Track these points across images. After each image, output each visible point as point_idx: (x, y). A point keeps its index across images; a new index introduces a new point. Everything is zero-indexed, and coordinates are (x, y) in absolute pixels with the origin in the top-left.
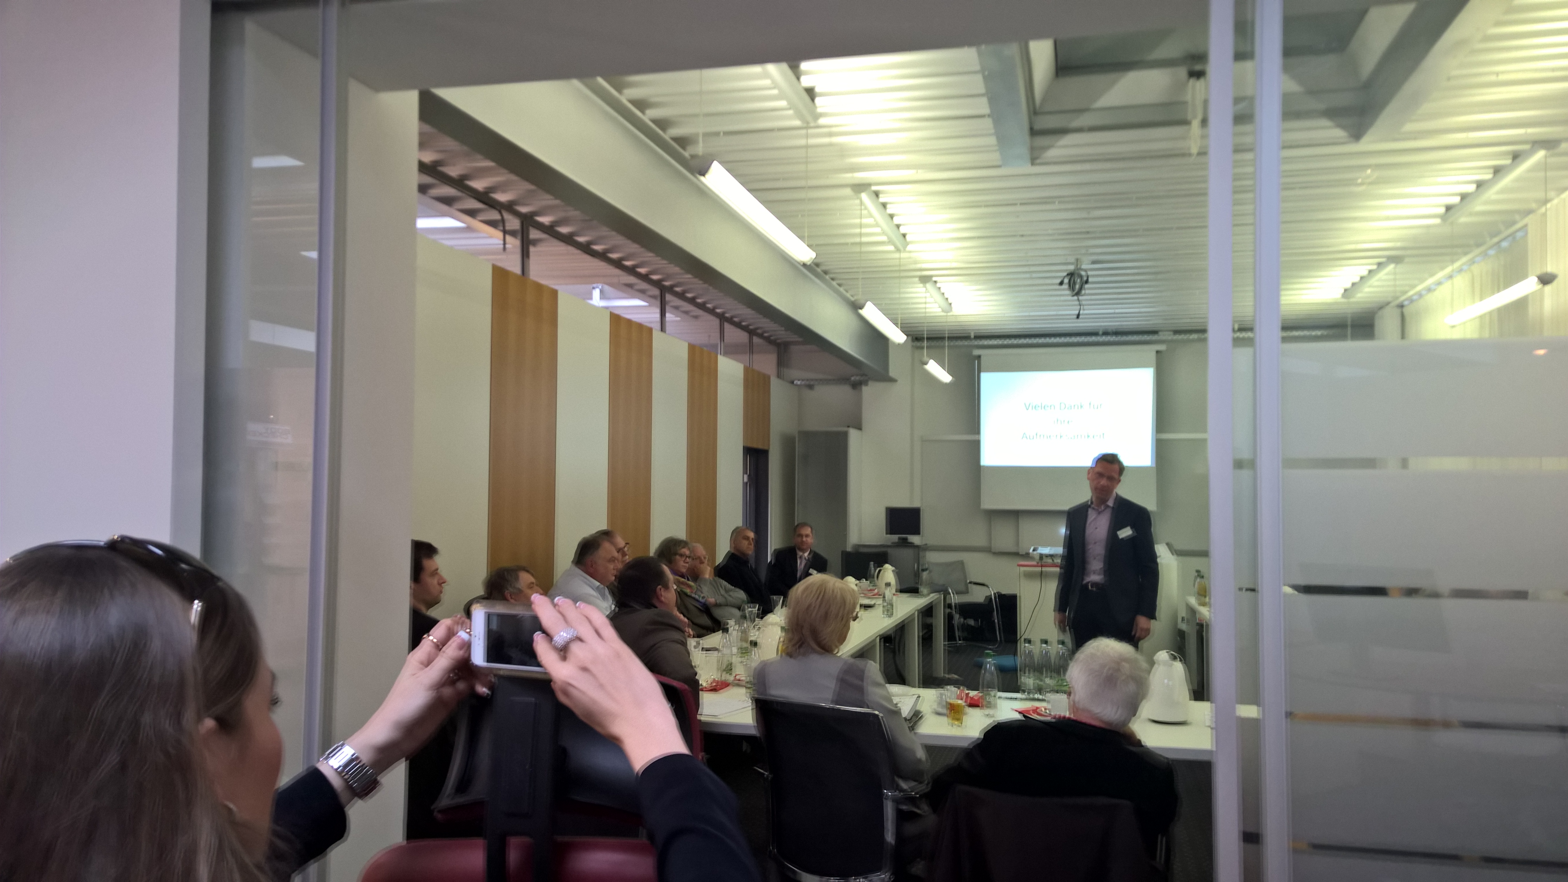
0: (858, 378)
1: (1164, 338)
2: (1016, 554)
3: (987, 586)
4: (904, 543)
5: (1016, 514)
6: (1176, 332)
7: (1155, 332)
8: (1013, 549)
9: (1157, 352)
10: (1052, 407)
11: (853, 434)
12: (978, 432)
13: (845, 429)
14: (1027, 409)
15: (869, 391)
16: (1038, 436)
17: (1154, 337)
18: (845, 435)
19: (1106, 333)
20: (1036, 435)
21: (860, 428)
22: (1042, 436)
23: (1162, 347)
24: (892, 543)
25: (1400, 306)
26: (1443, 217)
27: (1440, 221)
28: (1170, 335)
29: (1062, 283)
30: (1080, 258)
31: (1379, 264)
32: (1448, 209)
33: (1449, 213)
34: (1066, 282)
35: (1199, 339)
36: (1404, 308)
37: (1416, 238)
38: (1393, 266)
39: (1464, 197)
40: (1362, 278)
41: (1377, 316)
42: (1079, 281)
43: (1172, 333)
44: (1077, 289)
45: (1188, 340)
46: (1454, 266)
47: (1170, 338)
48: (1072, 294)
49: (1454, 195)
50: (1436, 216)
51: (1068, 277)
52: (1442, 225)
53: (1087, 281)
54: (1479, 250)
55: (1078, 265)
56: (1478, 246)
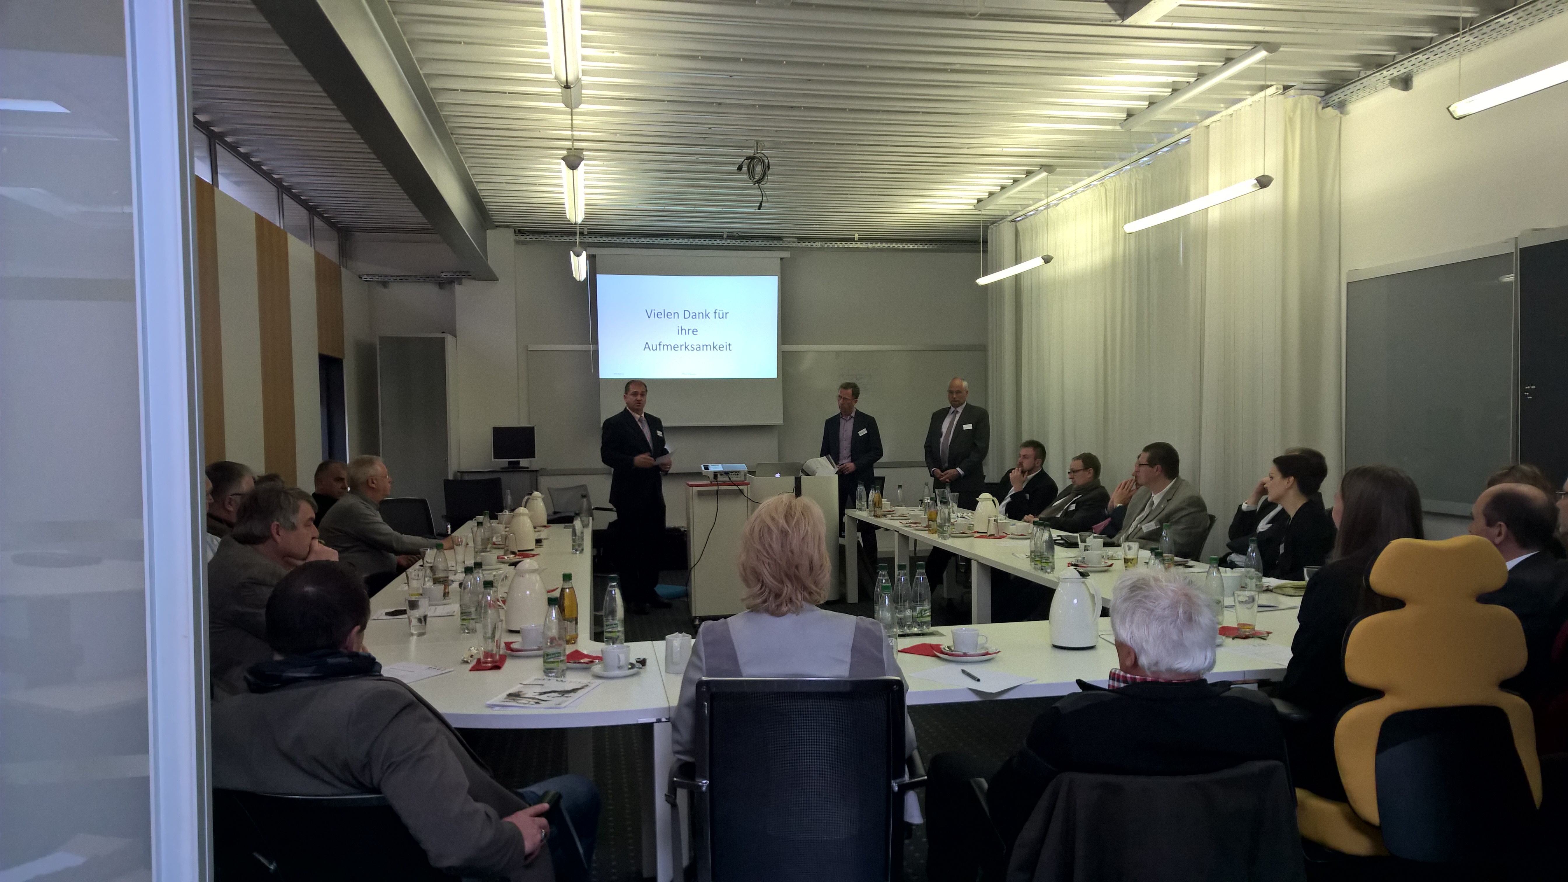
0: (449, 275)
1: (788, 245)
6: (800, 239)
7: (779, 238)
9: (781, 259)
10: (676, 315)
11: (450, 340)
12: (595, 341)
13: (441, 335)
14: (649, 317)
15: (464, 291)
16: (662, 347)
17: (780, 244)
18: (442, 341)
19: (730, 237)
20: (660, 345)
21: (454, 335)
22: (665, 347)
23: (786, 255)
24: (502, 468)
25: (1014, 221)
26: (1123, 123)
27: (1118, 128)
28: (794, 242)
29: (740, 168)
30: (762, 141)
31: (1029, 173)
32: (1130, 114)
33: (1131, 119)
34: (745, 168)
35: (822, 248)
36: (1018, 224)
37: (1078, 146)
38: (1044, 174)
39: (1153, 102)
40: (1003, 188)
41: (990, 231)
42: (759, 169)
43: (796, 240)
44: (757, 177)
45: (811, 248)
46: (1087, 181)
47: (794, 245)
48: (750, 184)
49: (1142, 98)
50: (1113, 122)
51: (747, 163)
52: (1114, 132)
53: (769, 168)
54: (1120, 164)
55: (757, 150)
56: (1122, 159)
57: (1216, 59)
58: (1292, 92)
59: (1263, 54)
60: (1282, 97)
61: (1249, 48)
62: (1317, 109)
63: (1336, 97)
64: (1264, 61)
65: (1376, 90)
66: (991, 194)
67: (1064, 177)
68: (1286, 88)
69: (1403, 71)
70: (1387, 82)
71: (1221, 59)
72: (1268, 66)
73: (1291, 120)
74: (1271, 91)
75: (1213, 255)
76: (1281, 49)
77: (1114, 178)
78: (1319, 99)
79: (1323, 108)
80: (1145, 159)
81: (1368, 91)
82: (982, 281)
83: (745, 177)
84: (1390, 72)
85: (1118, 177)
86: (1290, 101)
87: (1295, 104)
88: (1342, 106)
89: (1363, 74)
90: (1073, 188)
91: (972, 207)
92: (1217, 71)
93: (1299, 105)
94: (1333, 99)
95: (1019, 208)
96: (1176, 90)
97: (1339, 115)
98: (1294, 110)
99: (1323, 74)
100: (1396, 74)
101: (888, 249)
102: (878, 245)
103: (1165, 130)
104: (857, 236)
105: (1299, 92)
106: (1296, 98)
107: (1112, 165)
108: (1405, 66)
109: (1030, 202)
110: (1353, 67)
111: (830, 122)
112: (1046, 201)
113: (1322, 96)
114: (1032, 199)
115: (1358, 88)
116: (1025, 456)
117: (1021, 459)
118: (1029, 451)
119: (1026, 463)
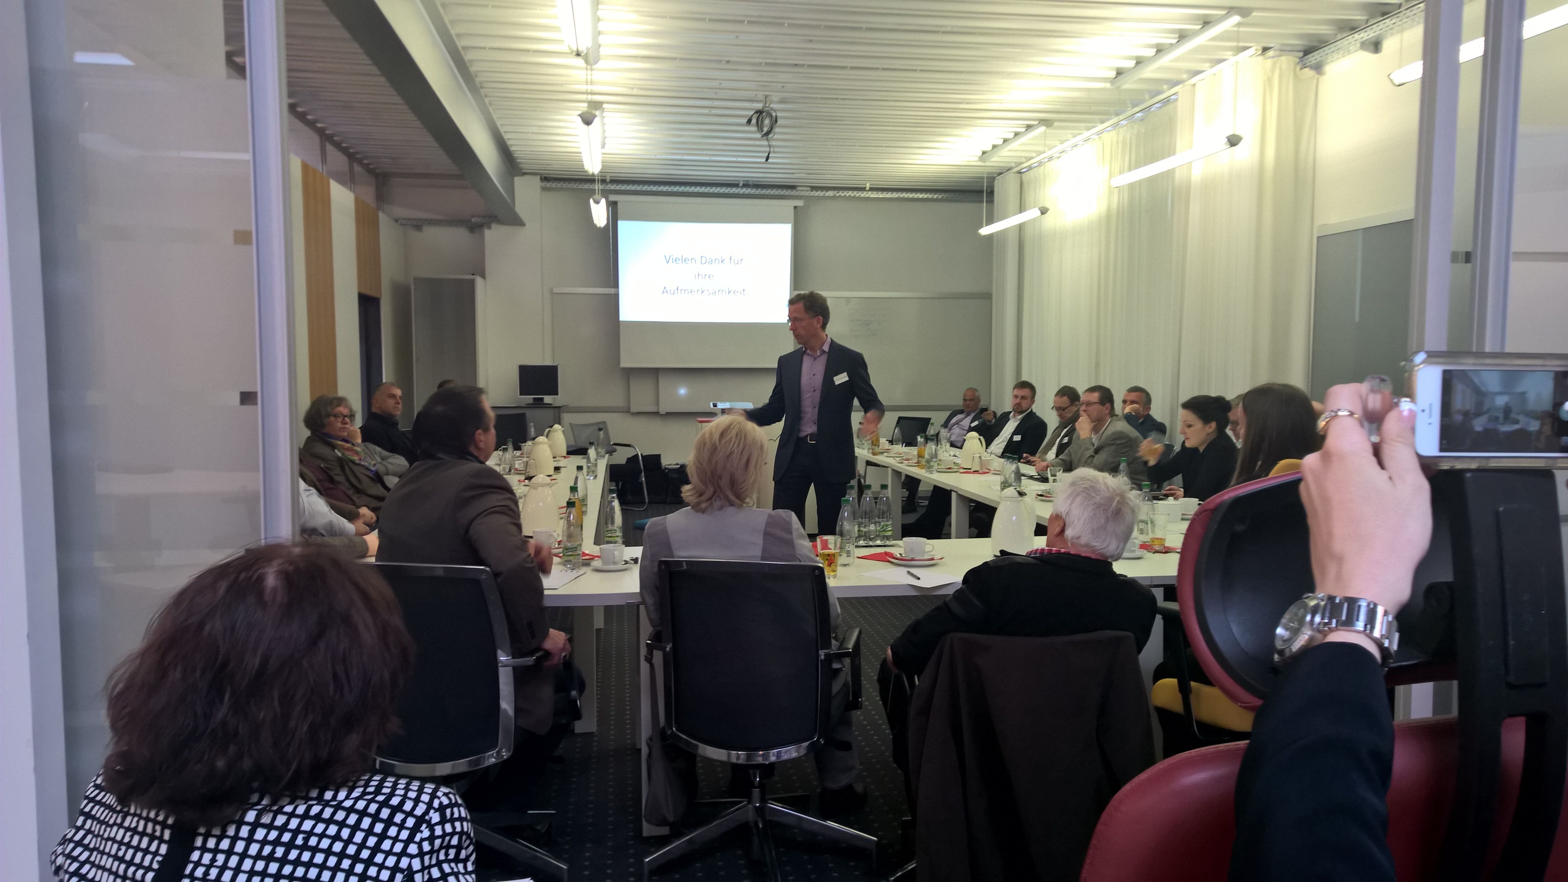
0: (479, 220)
1: (802, 194)
2: (656, 414)
3: (633, 447)
4: (538, 403)
5: (655, 373)
6: (813, 188)
8: (652, 409)
9: (795, 207)
10: (693, 260)
11: (479, 282)
12: (616, 284)
13: (471, 277)
14: (668, 262)
15: (493, 235)
16: (679, 291)
17: (794, 193)
18: (472, 283)
19: (746, 185)
20: (677, 289)
21: (483, 276)
22: (683, 291)
23: (800, 203)
24: (527, 405)
25: (1020, 173)
26: (1113, 81)
27: (1108, 85)
28: (808, 191)
29: (749, 121)
30: (770, 95)
31: (1029, 127)
32: (1120, 73)
33: (1120, 77)
34: (754, 121)
35: (834, 197)
36: (1023, 175)
37: (1073, 102)
38: (1043, 129)
39: (1139, 61)
40: (1005, 141)
41: (996, 182)
42: (767, 122)
43: (809, 189)
44: (765, 129)
45: (824, 197)
46: (1086, 134)
47: (807, 194)
48: (759, 136)
49: (1130, 58)
50: (1105, 80)
51: (756, 116)
52: (1105, 89)
53: (776, 121)
54: (1115, 120)
55: (766, 104)
56: (1117, 114)
57: (1195, 22)
58: (1271, 53)
59: (1236, 19)
60: (1260, 58)
61: (1223, 12)
62: (1295, 69)
63: (1313, 58)
64: (1239, 25)
65: (1349, 52)
66: (994, 147)
67: (1063, 131)
68: (1265, 49)
69: (1372, 35)
70: (1358, 45)
71: (1199, 23)
72: (1242, 29)
73: (1270, 80)
74: (1251, 51)
75: (1195, 209)
76: (1254, 14)
77: (1111, 133)
78: (1297, 60)
79: (1301, 69)
80: (1138, 115)
81: (1341, 53)
82: (985, 231)
83: (754, 129)
84: (1361, 36)
85: (1114, 132)
86: (1269, 62)
87: (1274, 65)
88: (1318, 68)
89: (1336, 37)
90: (1073, 141)
91: (977, 159)
92: (1196, 33)
93: (1278, 66)
94: (1309, 60)
95: (1024, 160)
96: (1160, 50)
97: (1317, 76)
98: (1273, 71)
99: (1300, 36)
100: (1366, 38)
101: (898, 199)
102: (889, 195)
103: (1156, 87)
104: (868, 186)
105: (1277, 53)
106: (1275, 59)
107: (1108, 120)
108: (1373, 30)
109: (1034, 155)
110: (1329, 30)
111: (834, 79)
112: (1048, 154)
113: (1301, 58)
114: (1036, 152)
115: (1332, 50)
116: (1023, 398)
117: (1018, 401)
118: (1026, 392)
119: (1025, 404)
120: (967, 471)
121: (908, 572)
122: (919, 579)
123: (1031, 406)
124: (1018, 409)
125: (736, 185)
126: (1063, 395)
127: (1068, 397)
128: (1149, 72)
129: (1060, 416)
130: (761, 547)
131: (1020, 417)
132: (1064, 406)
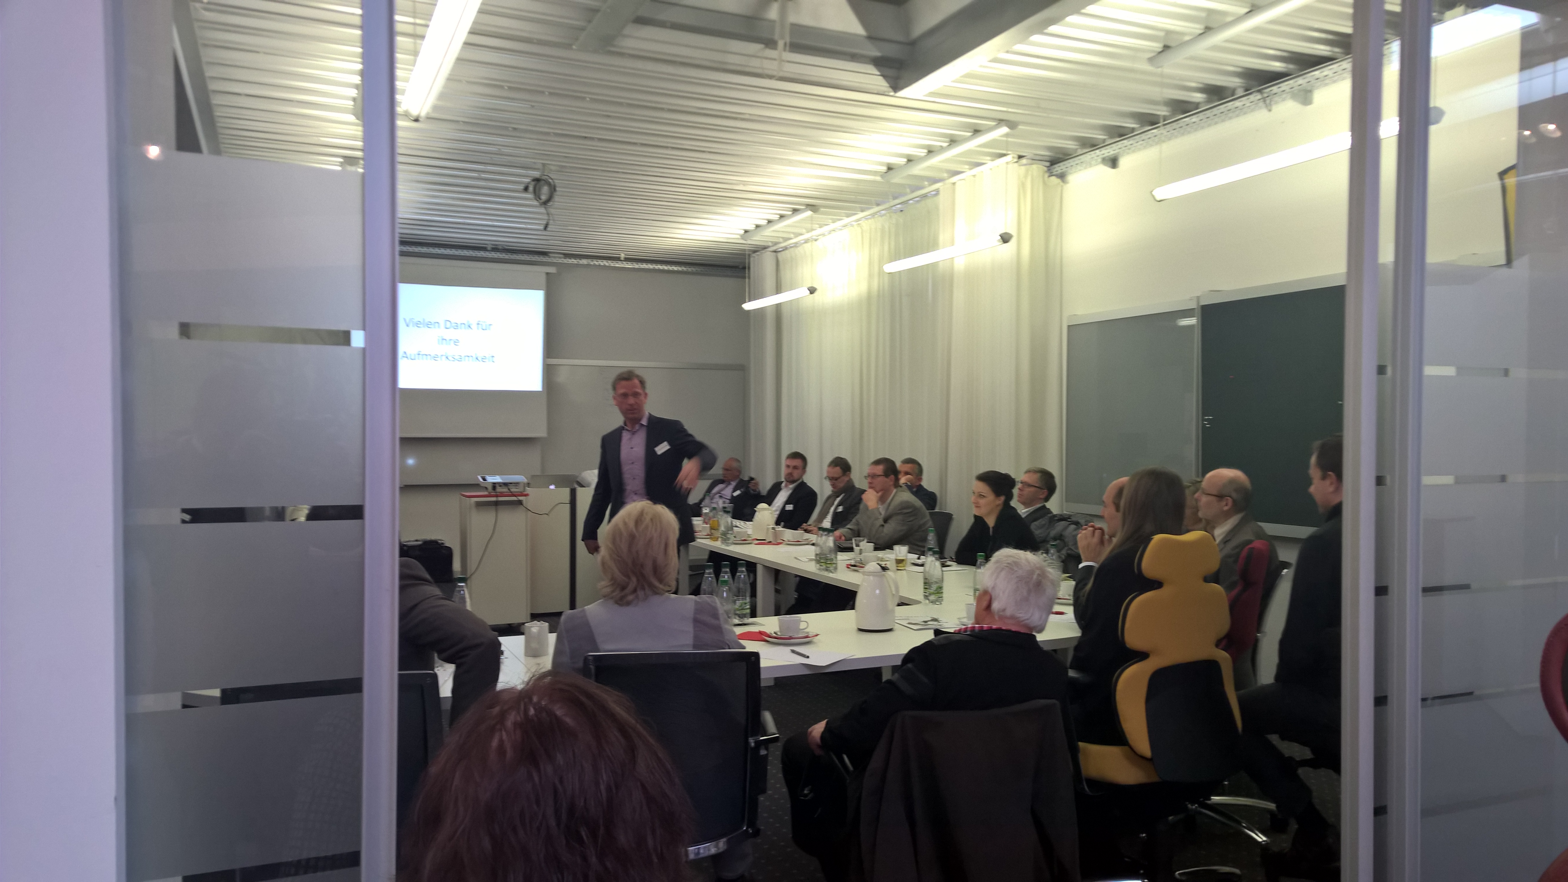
1: (554, 260)
6: (566, 256)
7: (545, 254)
9: (547, 274)
10: (437, 324)
17: (546, 259)
22: (425, 356)
23: (552, 270)
25: (775, 251)
26: (883, 175)
27: (878, 178)
28: (560, 258)
29: (526, 189)
30: (548, 164)
31: (795, 211)
32: (890, 168)
33: (891, 172)
34: (531, 188)
35: (588, 265)
36: (779, 255)
37: (841, 191)
38: (809, 213)
39: (910, 160)
40: (770, 222)
41: (752, 259)
42: (545, 190)
43: (562, 256)
44: (544, 198)
45: (578, 265)
46: (846, 220)
47: (560, 261)
48: (535, 203)
49: (901, 156)
50: (875, 173)
51: (533, 183)
52: (874, 182)
53: (555, 190)
54: (876, 209)
55: (544, 172)
56: (878, 205)
57: (967, 130)
58: (1024, 161)
59: (1005, 130)
60: (1016, 165)
61: (994, 123)
62: (1043, 176)
63: (1059, 168)
64: (1007, 135)
65: (1091, 166)
66: (757, 226)
67: (827, 217)
68: (1020, 157)
69: (1112, 153)
70: (1100, 160)
71: (970, 130)
72: (1010, 139)
73: (1023, 185)
74: (1009, 158)
75: (959, 296)
76: (1020, 127)
77: (870, 221)
78: (1046, 169)
79: (1049, 176)
80: (899, 206)
81: (1084, 165)
82: (748, 306)
83: (530, 195)
84: (1102, 152)
85: (873, 220)
86: (1023, 168)
87: (1027, 171)
88: (1062, 176)
89: (1080, 152)
90: (833, 226)
91: (738, 237)
92: (966, 140)
93: (1030, 172)
94: (1056, 170)
95: (781, 240)
96: (931, 152)
97: (1062, 184)
98: (1026, 177)
99: (1050, 148)
100: (1107, 155)
101: (654, 270)
102: (644, 266)
103: (917, 183)
104: (623, 256)
105: (1030, 161)
106: (1028, 166)
107: (869, 209)
108: (1113, 149)
109: (792, 236)
110: (1072, 145)
111: (619, 153)
112: (807, 236)
113: (1048, 167)
114: (793, 233)
115: (1077, 162)
116: (795, 467)
117: (790, 470)
118: (797, 462)
119: (796, 474)
120: (762, 542)
121: (793, 651)
122: (808, 657)
123: (801, 476)
124: (790, 480)
125: (484, 249)
126: (836, 466)
127: (841, 468)
128: (917, 170)
129: (833, 486)
130: (692, 635)
131: (792, 486)
132: (836, 476)
